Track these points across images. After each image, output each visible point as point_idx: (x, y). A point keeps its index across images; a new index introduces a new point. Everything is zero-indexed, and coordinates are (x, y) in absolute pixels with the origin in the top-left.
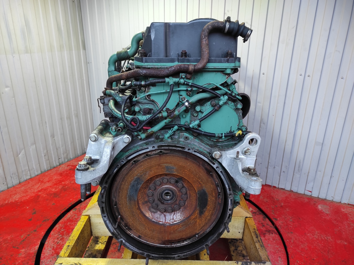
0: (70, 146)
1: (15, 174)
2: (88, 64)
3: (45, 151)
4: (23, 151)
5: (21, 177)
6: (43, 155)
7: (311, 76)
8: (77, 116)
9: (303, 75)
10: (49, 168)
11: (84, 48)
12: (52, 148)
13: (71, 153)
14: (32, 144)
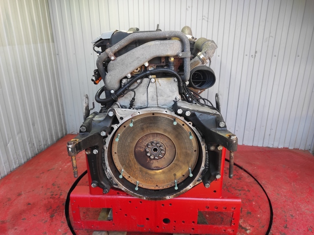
0: (48, 133)
2: (57, 56)
3: (29, 139)
4: (11, 140)
5: (11, 165)
6: (27, 143)
8: (51, 104)
10: (33, 155)
11: (53, 41)
12: (34, 136)
13: (49, 140)
14: (18, 133)
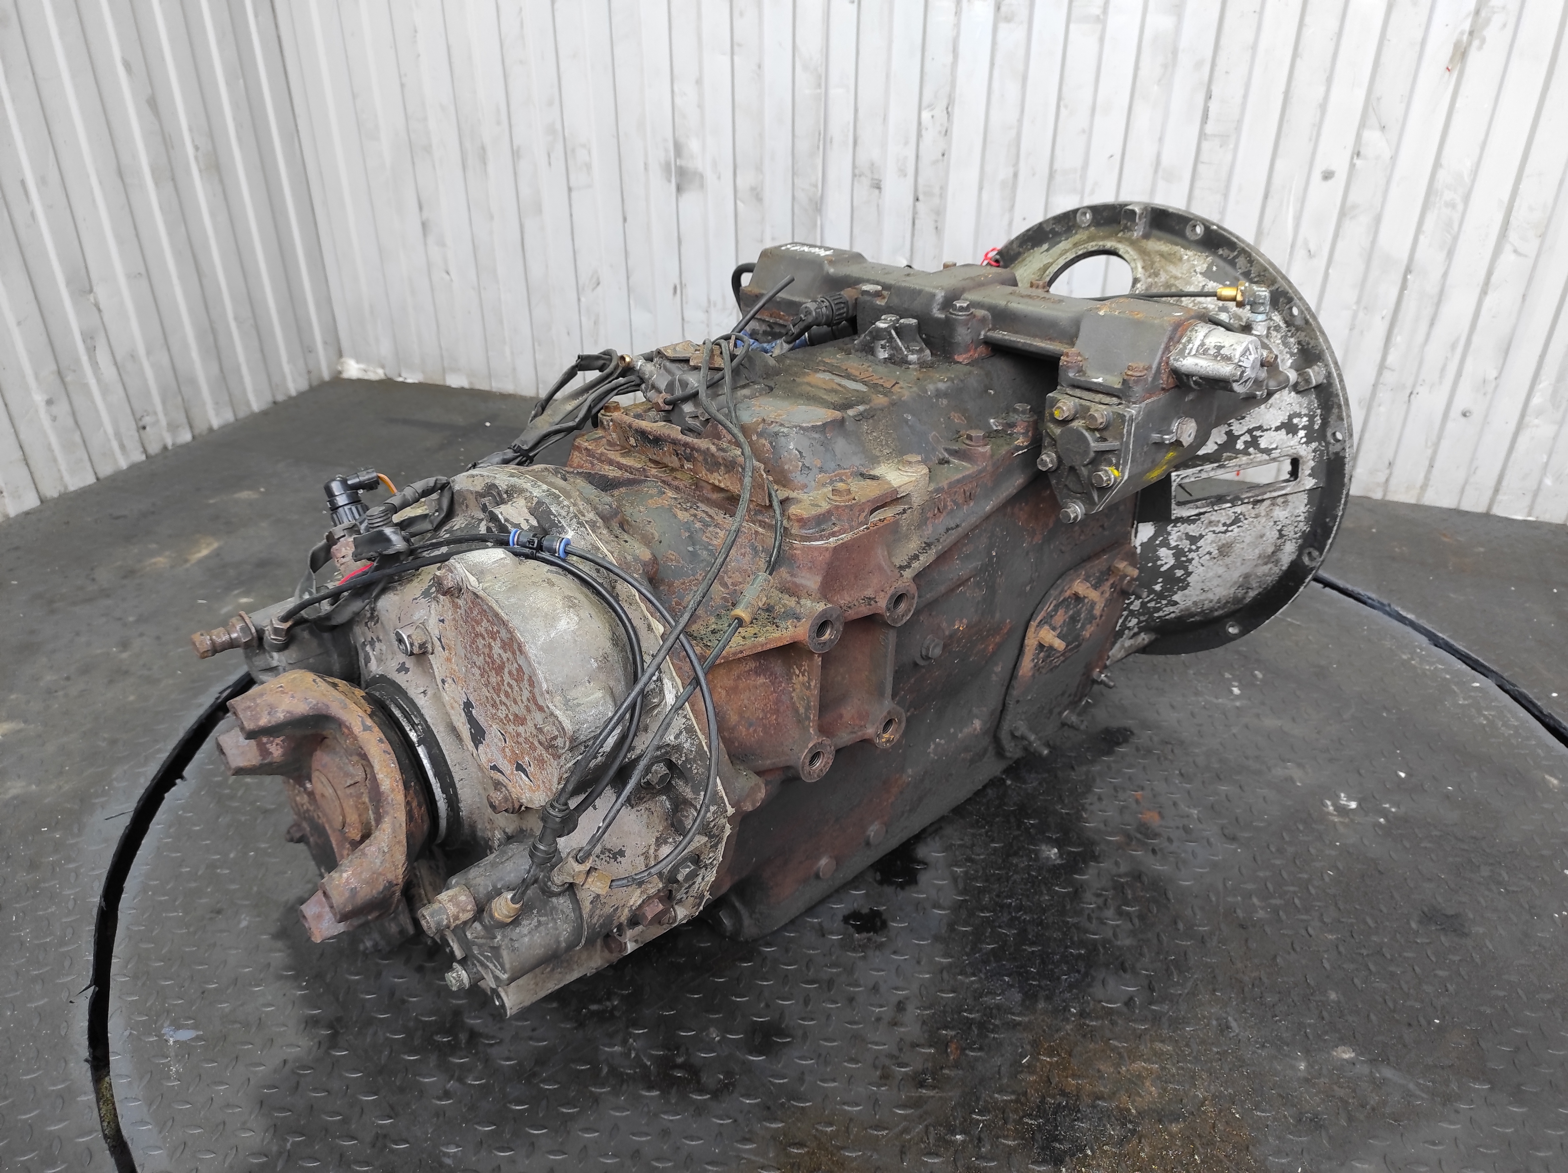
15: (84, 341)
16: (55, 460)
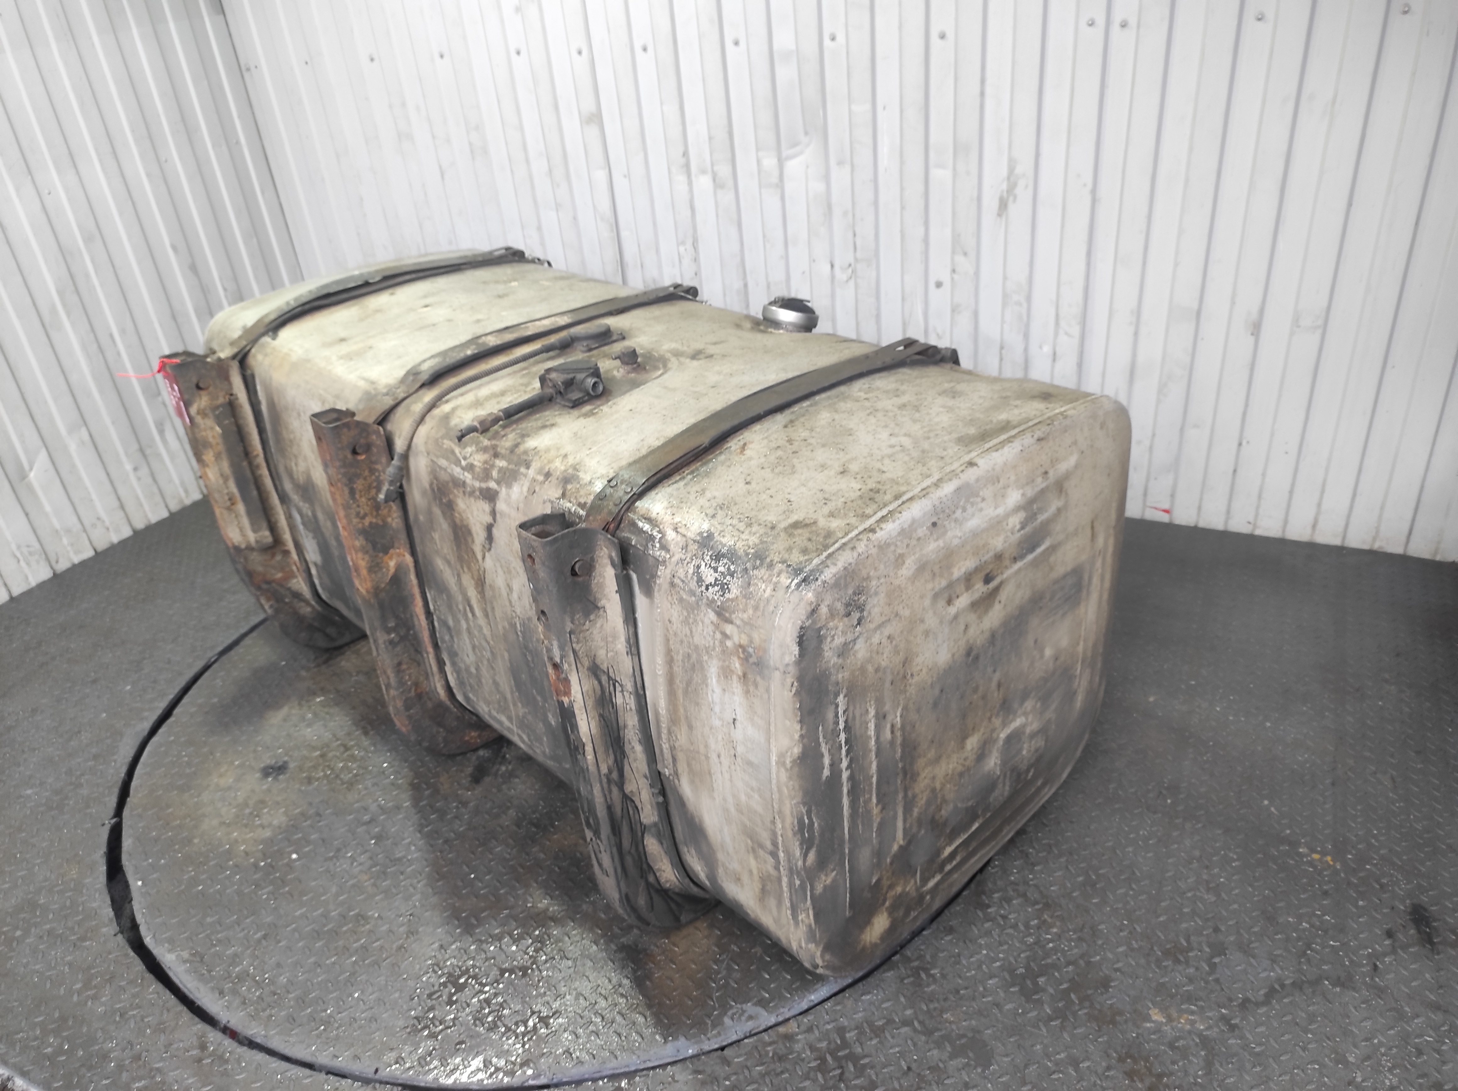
1: (28, 546)
2: (246, 75)
4: (42, 457)
5: (57, 554)
6: (128, 467)
7: (1133, 22)
9: (1101, 21)
10: (165, 516)
11: (218, 6)
14: (73, 428)
15: (157, 427)
16: (141, 505)
